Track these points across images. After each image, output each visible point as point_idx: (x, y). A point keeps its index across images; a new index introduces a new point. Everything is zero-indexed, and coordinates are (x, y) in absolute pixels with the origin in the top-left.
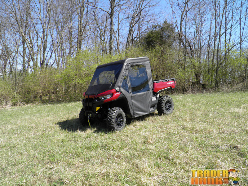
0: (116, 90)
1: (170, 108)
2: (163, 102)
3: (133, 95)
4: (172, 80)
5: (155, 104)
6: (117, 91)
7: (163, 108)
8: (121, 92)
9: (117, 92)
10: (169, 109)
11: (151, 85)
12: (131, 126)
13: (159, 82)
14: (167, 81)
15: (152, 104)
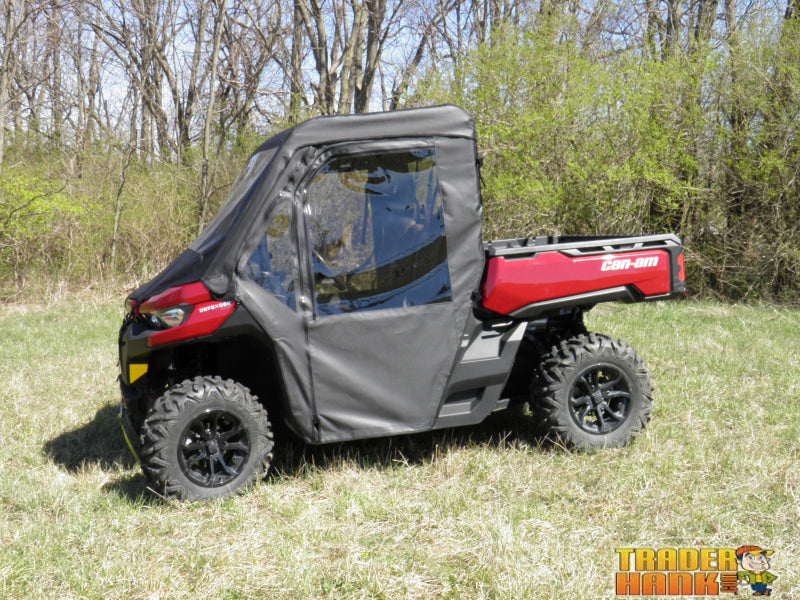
0: (206, 287)
1: (618, 415)
2: (558, 371)
3: (322, 320)
4: (645, 244)
5: (492, 380)
6: (211, 292)
7: (552, 407)
8: (237, 303)
9: (215, 297)
10: (614, 419)
11: (463, 268)
12: (287, 492)
13: (531, 254)
14: (600, 248)
15: (460, 377)
